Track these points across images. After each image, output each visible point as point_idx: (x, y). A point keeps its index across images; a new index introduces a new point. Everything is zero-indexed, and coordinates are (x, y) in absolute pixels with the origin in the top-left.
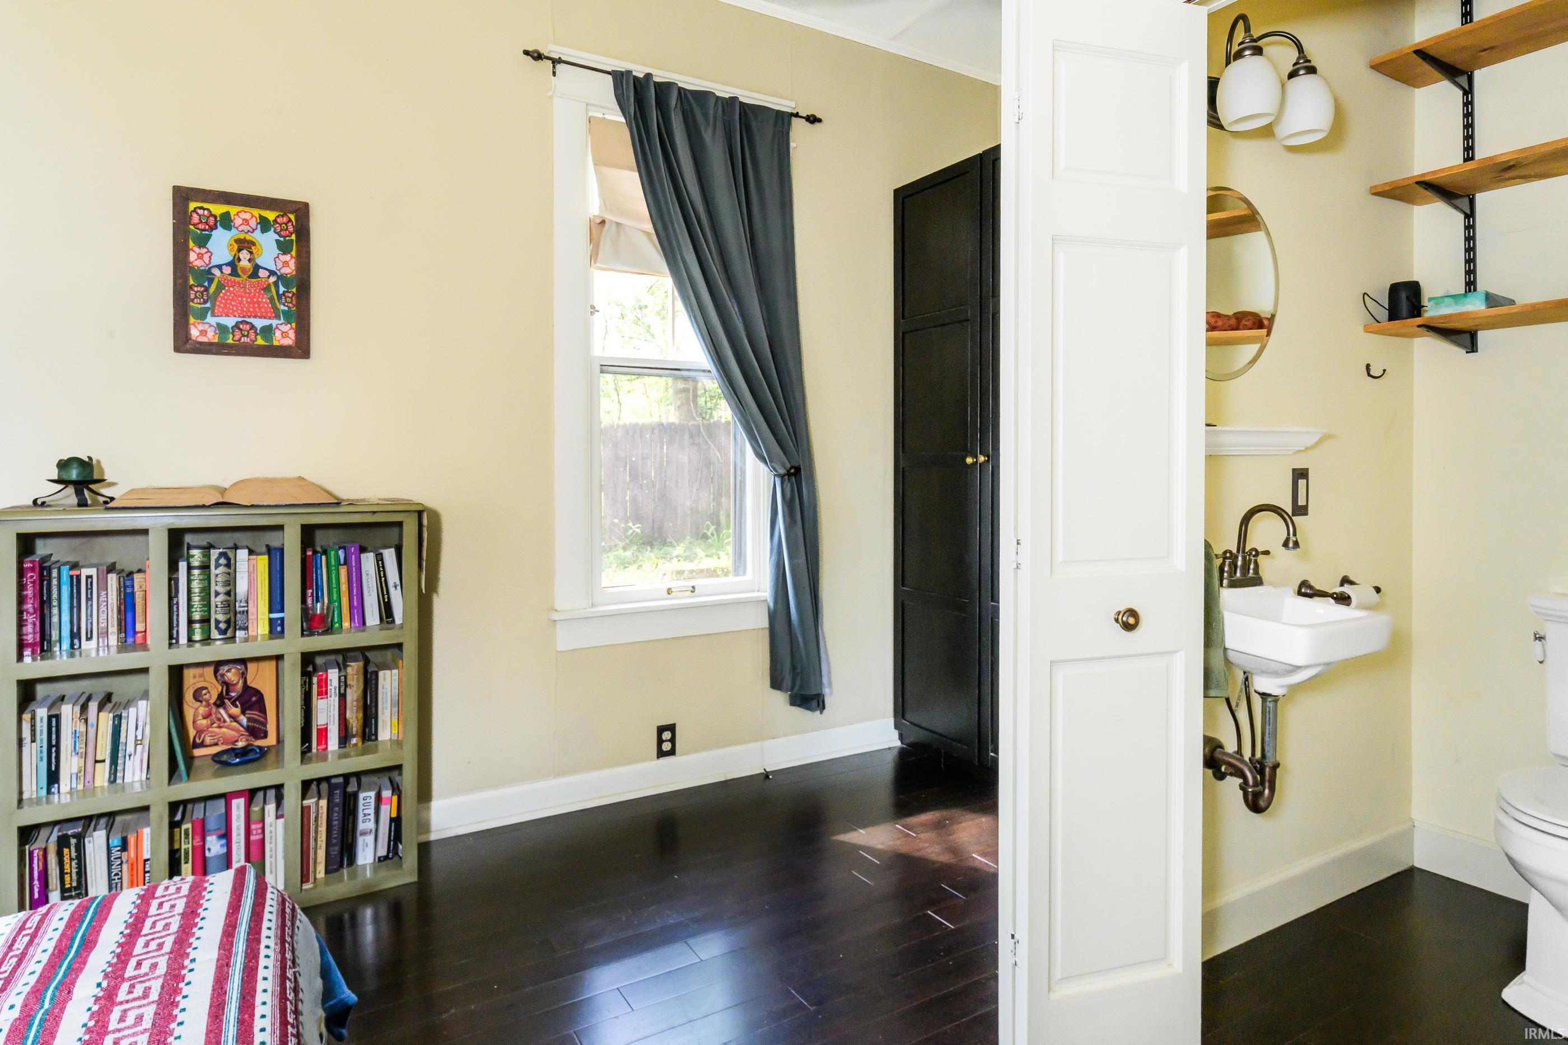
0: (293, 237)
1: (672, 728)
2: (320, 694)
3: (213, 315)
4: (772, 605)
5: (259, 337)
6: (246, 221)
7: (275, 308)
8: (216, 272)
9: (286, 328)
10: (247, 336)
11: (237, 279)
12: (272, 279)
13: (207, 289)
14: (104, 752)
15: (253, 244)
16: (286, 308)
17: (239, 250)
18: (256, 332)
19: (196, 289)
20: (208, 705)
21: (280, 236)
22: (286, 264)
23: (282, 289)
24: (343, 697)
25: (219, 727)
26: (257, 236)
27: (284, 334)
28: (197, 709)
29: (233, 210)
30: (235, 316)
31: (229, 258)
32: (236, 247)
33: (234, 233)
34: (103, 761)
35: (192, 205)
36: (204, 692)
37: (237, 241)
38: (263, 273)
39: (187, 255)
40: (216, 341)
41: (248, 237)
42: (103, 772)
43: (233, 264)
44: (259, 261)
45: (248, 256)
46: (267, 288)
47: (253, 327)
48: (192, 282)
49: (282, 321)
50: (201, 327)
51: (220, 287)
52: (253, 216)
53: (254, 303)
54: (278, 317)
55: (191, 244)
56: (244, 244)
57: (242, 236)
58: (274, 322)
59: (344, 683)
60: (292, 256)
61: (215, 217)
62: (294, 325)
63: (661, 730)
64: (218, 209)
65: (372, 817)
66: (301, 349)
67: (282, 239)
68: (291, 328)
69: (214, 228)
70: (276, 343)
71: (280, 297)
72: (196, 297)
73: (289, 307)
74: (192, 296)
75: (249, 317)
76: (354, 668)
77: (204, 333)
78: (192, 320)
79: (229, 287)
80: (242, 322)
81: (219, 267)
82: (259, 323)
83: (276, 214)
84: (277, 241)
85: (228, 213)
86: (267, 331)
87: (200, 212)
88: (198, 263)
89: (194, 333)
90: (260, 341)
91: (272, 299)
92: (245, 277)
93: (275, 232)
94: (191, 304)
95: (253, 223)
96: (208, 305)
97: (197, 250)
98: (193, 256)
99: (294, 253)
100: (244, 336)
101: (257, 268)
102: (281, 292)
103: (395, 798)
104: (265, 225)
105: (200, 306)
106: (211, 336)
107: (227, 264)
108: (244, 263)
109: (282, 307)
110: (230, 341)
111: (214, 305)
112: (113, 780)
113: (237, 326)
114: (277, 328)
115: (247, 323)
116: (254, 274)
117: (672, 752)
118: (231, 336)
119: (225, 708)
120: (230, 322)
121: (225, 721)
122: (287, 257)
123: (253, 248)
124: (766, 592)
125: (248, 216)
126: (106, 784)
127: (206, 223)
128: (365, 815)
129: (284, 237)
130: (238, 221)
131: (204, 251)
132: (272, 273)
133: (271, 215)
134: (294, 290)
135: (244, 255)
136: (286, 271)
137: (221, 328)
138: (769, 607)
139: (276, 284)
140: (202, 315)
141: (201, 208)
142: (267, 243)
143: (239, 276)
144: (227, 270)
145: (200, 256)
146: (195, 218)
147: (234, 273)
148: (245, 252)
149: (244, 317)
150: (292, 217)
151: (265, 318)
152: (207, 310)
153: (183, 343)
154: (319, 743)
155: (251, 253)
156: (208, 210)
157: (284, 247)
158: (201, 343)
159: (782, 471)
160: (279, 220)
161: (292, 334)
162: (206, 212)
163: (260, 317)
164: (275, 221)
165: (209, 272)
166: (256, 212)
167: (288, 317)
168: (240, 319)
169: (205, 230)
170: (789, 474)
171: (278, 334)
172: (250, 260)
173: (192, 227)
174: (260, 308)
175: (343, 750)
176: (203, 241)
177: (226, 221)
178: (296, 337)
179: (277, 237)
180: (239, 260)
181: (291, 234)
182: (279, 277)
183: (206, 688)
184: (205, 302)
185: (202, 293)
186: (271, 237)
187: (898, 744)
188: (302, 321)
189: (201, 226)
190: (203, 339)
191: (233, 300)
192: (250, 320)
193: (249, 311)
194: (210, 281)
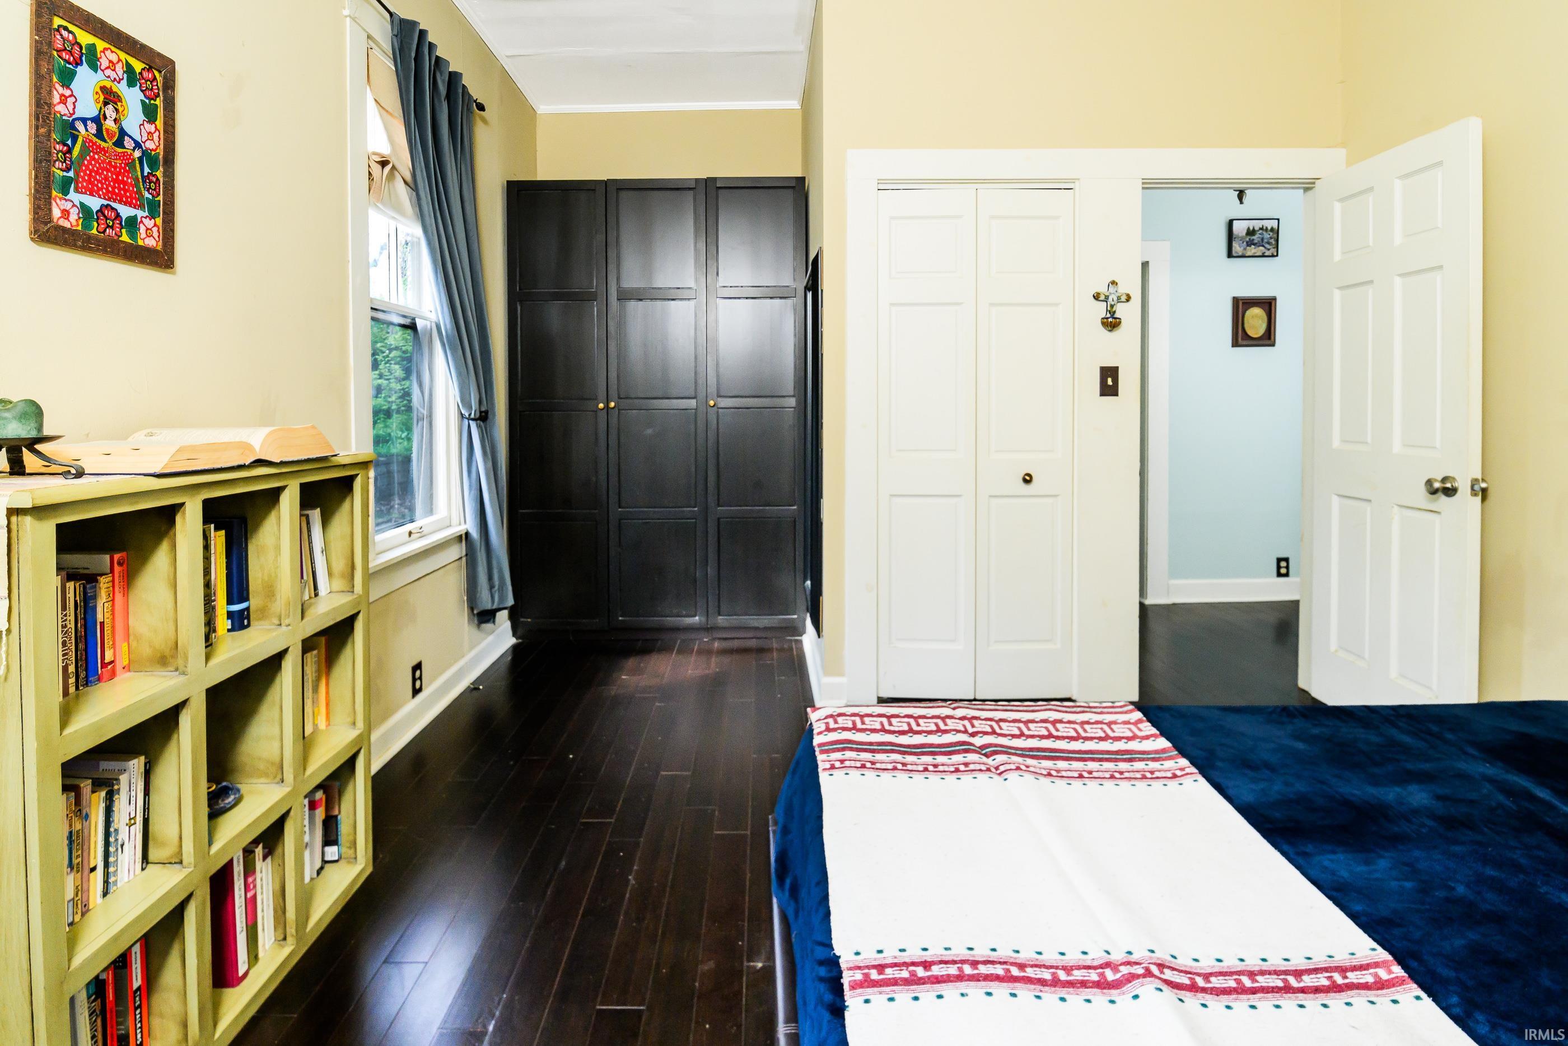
0: (159, 103)
1: (420, 666)
3: (77, 190)
5: (124, 231)
6: (112, 65)
7: (140, 194)
8: (81, 128)
9: (149, 223)
10: (112, 227)
11: (102, 144)
12: (137, 154)
13: (70, 150)
14: (96, 852)
15: (120, 99)
16: (150, 197)
17: (106, 104)
18: (121, 224)
19: (58, 146)
21: (146, 96)
22: (151, 136)
26: (123, 89)
27: (149, 233)
29: (100, 44)
30: (100, 197)
31: (95, 112)
32: (102, 97)
33: (100, 77)
34: (95, 868)
35: (56, 21)
37: (103, 89)
38: (128, 143)
39: (49, 93)
40: (79, 229)
41: (115, 88)
42: (97, 879)
43: (98, 121)
44: (125, 125)
45: (114, 115)
46: (133, 165)
47: (118, 216)
48: (54, 133)
49: (146, 214)
50: (63, 205)
51: (85, 150)
52: (120, 61)
53: (119, 182)
54: (141, 207)
55: (54, 77)
56: (110, 97)
57: (108, 84)
58: (140, 213)
60: (156, 128)
61: (81, 47)
62: (159, 221)
63: (414, 670)
64: (84, 38)
66: (166, 257)
67: (147, 101)
68: (155, 225)
69: (78, 62)
70: (140, 243)
71: (144, 179)
72: (58, 159)
73: (153, 196)
74: (54, 157)
75: (114, 201)
77: (66, 214)
78: (54, 193)
79: (95, 153)
80: (107, 206)
81: (84, 121)
82: (126, 212)
83: (144, 65)
84: (142, 102)
85: (94, 45)
86: (132, 224)
87: (65, 34)
88: (61, 109)
89: (56, 212)
90: (125, 237)
91: (137, 180)
92: (111, 143)
93: (141, 89)
94: (53, 168)
95: (120, 70)
97: (60, 88)
98: (55, 95)
99: (159, 124)
100: (108, 226)
101: (123, 133)
102: (146, 174)
103: (324, 796)
104: (132, 77)
105: (62, 174)
106: (74, 221)
107: (92, 120)
108: (109, 124)
109: (147, 195)
110: (94, 231)
111: (77, 175)
112: (105, 893)
113: (101, 211)
114: (141, 222)
115: (113, 209)
116: (119, 142)
117: (419, 690)
118: (96, 224)
120: (95, 203)
122: (151, 128)
123: (119, 104)
124: (470, 523)
125: (114, 58)
126: (100, 900)
127: (71, 52)
129: (150, 99)
130: (104, 62)
131: (68, 92)
132: (138, 145)
133: (139, 66)
134: (159, 172)
135: (110, 111)
136: (150, 145)
137: (85, 212)
139: (141, 160)
140: (63, 187)
141: (66, 29)
143: (103, 138)
144: (92, 128)
145: (63, 98)
146: (59, 42)
147: (99, 134)
148: (110, 107)
149: (109, 199)
150: (158, 74)
151: (130, 205)
155: (117, 110)
156: (73, 34)
157: (150, 114)
158: (61, 229)
159: (478, 415)
160: (145, 75)
161: (156, 234)
162: (71, 37)
163: (125, 204)
164: (141, 74)
165: (72, 125)
166: (123, 56)
168: (106, 202)
169: (69, 62)
170: (480, 418)
171: (142, 230)
172: (115, 120)
173: (55, 52)
174: (126, 191)
176: (66, 78)
177: (92, 57)
178: (161, 238)
179: (142, 97)
180: (105, 118)
181: (157, 97)
182: (143, 152)
186: (137, 94)
187: (513, 641)
188: (166, 217)
189: (65, 55)
190: (67, 224)
191: (97, 173)
192: (114, 205)
193: (113, 193)
194: (74, 139)
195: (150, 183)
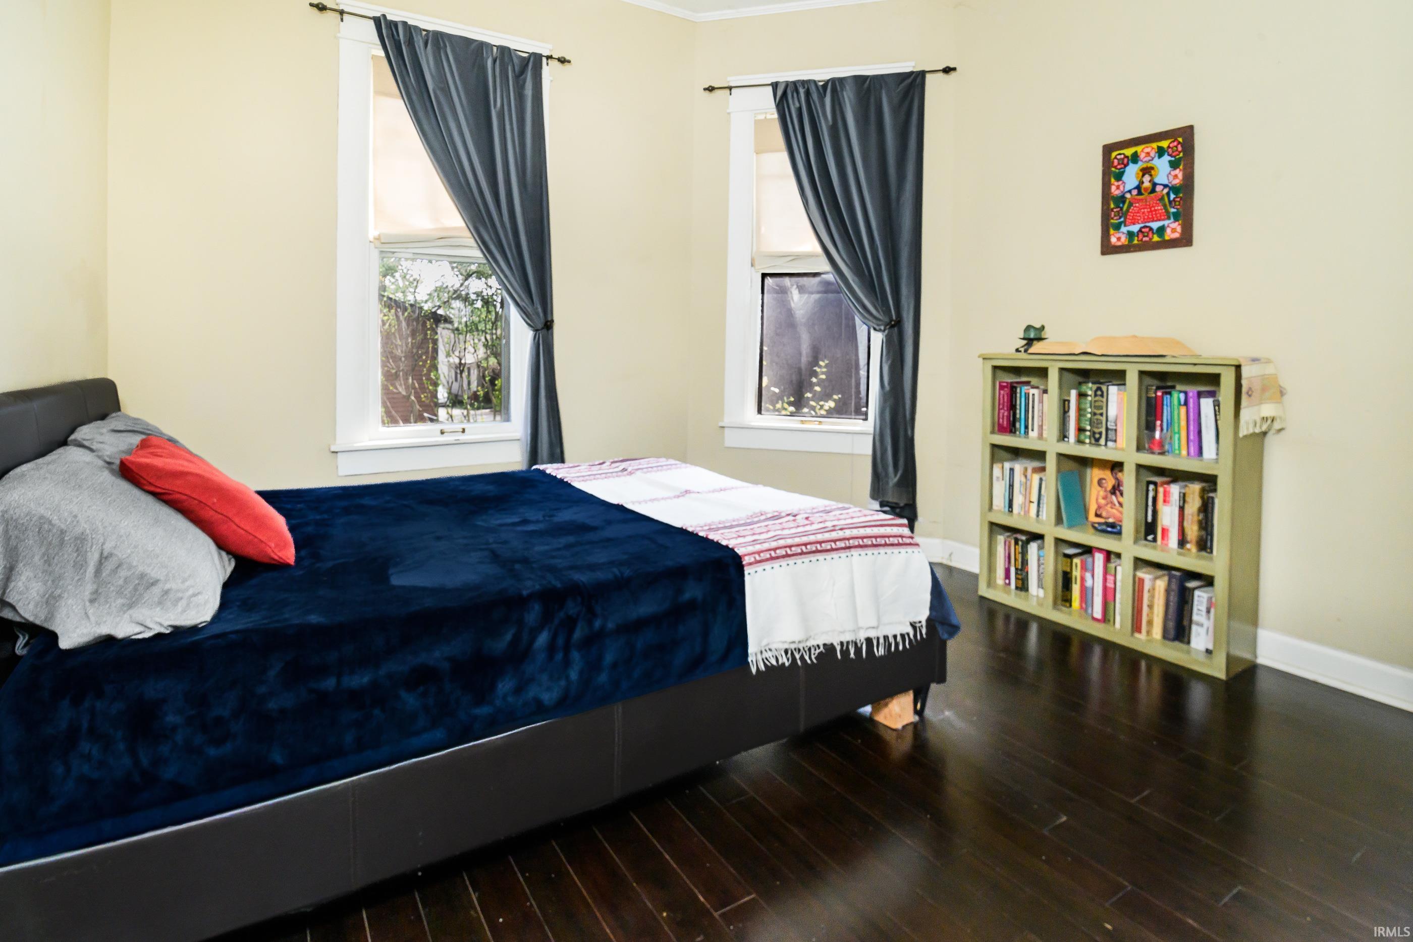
0: (1182, 155)
2: (1165, 501)
3: (1125, 226)
5: (1155, 236)
6: (1148, 154)
7: (1167, 212)
8: (1128, 196)
9: (1175, 225)
10: (1147, 236)
11: (1141, 197)
12: (1166, 191)
13: (1121, 209)
14: (1034, 498)
15: (1153, 168)
17: (1143, 175)
18: (1153, 232)
19: (1115, 210)
20: (1106, 491)
21: (1172, 157)
22: (1176, 176)
23: (1172, 196)
24: (1182, 509)
25: (1112, 508)
26: (1156, 162)
27: (1174, 230)
28: (1099, 492)
29: (1139, 149)
30: (1139, 224)
31: (1136, 183)
32: (1141, 174)
33: (1140, 165)
35: (1114, 154)
36: (1104, 481)
37: (1142, 170)
38: (1159, 188)
39: (1110, 188)
40: (1127, 243)
41: (1149, 165)
42: (1034, 507)
43: (1138, 187)
44: (1157, 180)
45: (1149, 179)
46: (1162, 199)
47: (1151, 229)
48: (1112, 206)
50: (1118, 235)
51: (1131, 204)
52: (1153, 148)
53: (1151, 211)
54: (1169, 218)
55: (1113, 180)
56: (1146, 171)
57: (1145, 165)
58: (1166, 223)
59: (1183, 498)
60: (1180, 170)
61: (1127, 157)
62: (1180, 222)
64: (1129, 152)
65: (1204, 614)
66: (1186, 240)
67: (1173, 159)
68: (1179, 225)
69: (1126, 166)
70: (1167, 238)
71: (1170, 202)
72: (1115, 216)
73: (1177, 209)
74: (1113, 216)
75: (1149, 222)
76: (1195, 488)
77: (1119, 239)
78: (1112, 231)
79: (1136, 203)
80: (1144, 227)
81: (1130, 191)
82: (1155, 225)
83: (1169, 141)
84: (1170, 162)
85: (1136, 152)
86: (1162, 230)
87: (1119, 157)
89: (1113, 240)
90: (1156, 238)
91: (1165, 206)
92: (1147, 194)
93: (1169, 155)
94: (1112, 221)
95: (1152, 154)
96: (1122, 219)
97: (1116, 184)
98: (1113, 188)
99: (1181, 167)
100: (1144, 236)
101: (1154, 185)
102: (1172, 198)
104: (1161, 152)
105: (1116, 221)
106: (1124, 240)
107: (1135, 188)
108: (1147, 184)
109: (1173, 210)
110: (1136, 242)
111: (1125, 218)
112: (1038, 515)
113: (1140, 231)
116: (1153, 191)
118: (1136, 238)
119: (1116, 496)
120: (1135, 228)
121: (1115, 505)
122: (1177, 171)
123: (1153, 171)
125: (1149, 150)
126: (1035, 516)
127: (1123, 163)
128: (1199, 610)
129: (1174, 157)
130: (1142, 156)
131: (1120, 183)
132: (1165, 186)
133: (1165, 144)
134: (1182, 195)
135: (1147, 178)
136: (1176, 182)
137: (1130, 234)
139: (1168, 194)
140: (1117, 227)
141: (1119, 154)
143: (1142, 194)
144: (1135, 192)
145: (1118, 187)
146: (1116, 162)
147: (1140, 193)
148: (1147, 176)
149: (1145, 223)
150: (1181, 140)
151: (1159, 220)
152: (1120, 224)
153: (1108, 250)
154: (1163, 538)
155: (1151, 175)
156: (1124, 154)
157: (1174, 165)
158: (1120, 247)
160: (1171, 145)
161: (1179, 229)
162: (1122, 156)
163: (1156, 221)
164: (1169, 147)
165: (1123, 196)
166: (1155, 145)
167: (1176, 217)
168: (1142, 225)
169: (1121, 168)
171: (1168, 231)
172: (1150, 182)
173: (1113, 169)
174: (1156, 214)
175: (1181, 551)
176: (1119, 177)
177: (1135, 158)
178: (1182, 231)
179: (1170, 158)
180: (1143, 183)
181: (1180, 152)
182: (1170, 188)
183: (1104, 479)
185: (1118, 212)
186: (1166, 159)
188: (1185, 217)
189: (1119, 167)
190: (1119, 244)
191: (1138, 213)
192: (1148, 224)
193: (1149, 218)
194: (1124, 203)
195: (1175, 203)
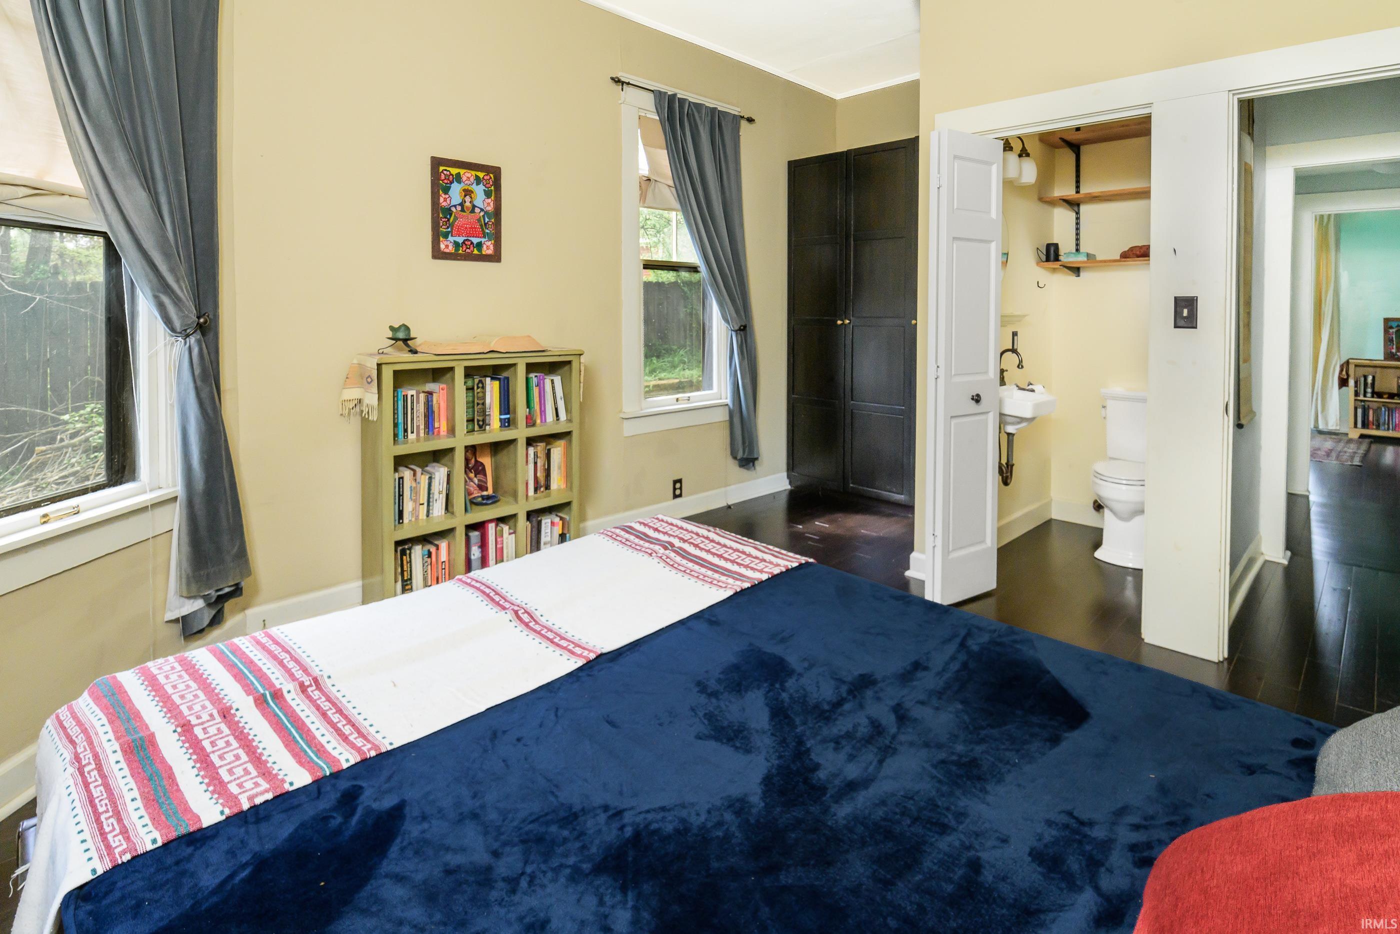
0: (493, 188)
1: (680, 481)
3: (452, 236)
4: (731, 406)
5: (475, 249)
7: (483, 231)
8: (453, 209)
9: (489, 243)
10: (469, 249)
11: (464, 214)
12: (482, 214)
13: (449, 220)
14: (423, 498)
15: (472, 192)
17: (465, 196)
19: (443, 220)
21: (486, 187)
22: (489, 204)
23: (487, 220)
24: (536, 464)
26: (474, 187)
27: (488, 248)
29: (462, 171)
30: (463, 236)
31: (460, 201)
32: (463, 194)
33: (462, 186)
34: (423, 504)
35: (441, 168)
37: (464, 190)
38: (477, 210)
39: (439, 199)
40: (452, 251)
41: (470, 188)
42: (424, 509)
43: (462, 205)
44: (476, 203)
45: (470, 200)
46: (479, 219)
47: (472, 243)
48: (440, 216)
50: (446, 243)
51: (456, 218)
52: (472, 175)
53: (472, 228)
54: (484, 237)
55: (441, 192)
56: (468, 192)
57: (466, 187)
58: (483, 240)
60: (492, 200)
61: (453, 175)
62: (493, 241)
63: (675, 482)
64: (454, 171)
65: (549, 534)
66: (496, 257)
69: (452, 183)
70: (484, 253)
71: (486, 224)
72: (443, 225)
74: (441, 225)
75: (470, 237)
76: (541, 447)
77: (447, 246)
78: (441, 239)
79: (460, 218)
80: (467, 240)
81: (455, 206)
82: (475, 240)
83: (484, 174)
84: (484, 190)
85: (459, 173)
86: (479, 246)
87: (445, 172)
88: (444, 204)
89: (442, 246)
90: (476, 252)
91: (481, 225)
92: (468, 212)
93: (483, 185)
94: (441, 229)
95: (472, 179)
96: (449, 230)
97: (443, 196)
98: (442, 200)
99: (493, 198)
100: (467, 248)
101: (474, 207)
103: (561, 522)
104: (478, 180)
105: (444, 230)
106: (451, 249)
107: (459, 205)
108: (468, 204)
109: (487, 231)
110: (460, 252)
111: (452, 229)
112: (428, 516)
113: (464, 242)
115: (469, 240)
116: (473, 211)
117: (680, 496)
118: (460, 249)
120: (460, 240)
122: (489, 200)
123: (472, 194)
124: (727, 398)
125: (469, 175)
126: (425, 517)
127: (448, 179)
129: (488, 188)
130: (464, 178)
131: (447, 196)
132: (482, 210)
133: (481, 175)
134: (493, 220)
135: (468, 199)
136: (489, 209)
137: (456, 244)
138: (729, 408)
139: (484, 217)
140: (446, 236)
141: (446, 170)
142: (479, 191)
143: (464, 211)
144: (459, 208)
145: (445, 200)
146: (443, 177)
147: (463, 210)
148: (468, 197)
149: (468, 237)
150: (492, 175)
151: (478, 237)
153: (438, 254)
155: (471, 197)
156: (449, 171)
157: (488, 194)
158: (445, 253)
159: (737, 328)
160: (485, 178)
161: (492, 247)
162: (448, 173)
163: (476, 237)
164: (483, 178)
165: (450, 209)
166: (474, 173)
168: (466, 238)
169: (447, 184)
170: (740, 330)
171: (485, 247)
172: (470, 202)
173: (441, 182)
174: (476, 231)
175: (536, 495)
176: (446, 190)
177: (458, 178)
178: (494, 249)
179: (484, 188)
180: (465, 202)
181: (491, 185)
182: (485, 213)
184: (448, 228)
186: (481, 188)
187: (789, 487)
188: (497, 239)
189: (446, 181)
190: (447, 251)
191: (462, 226)
193: (470, 233)
194: (451, 215)
